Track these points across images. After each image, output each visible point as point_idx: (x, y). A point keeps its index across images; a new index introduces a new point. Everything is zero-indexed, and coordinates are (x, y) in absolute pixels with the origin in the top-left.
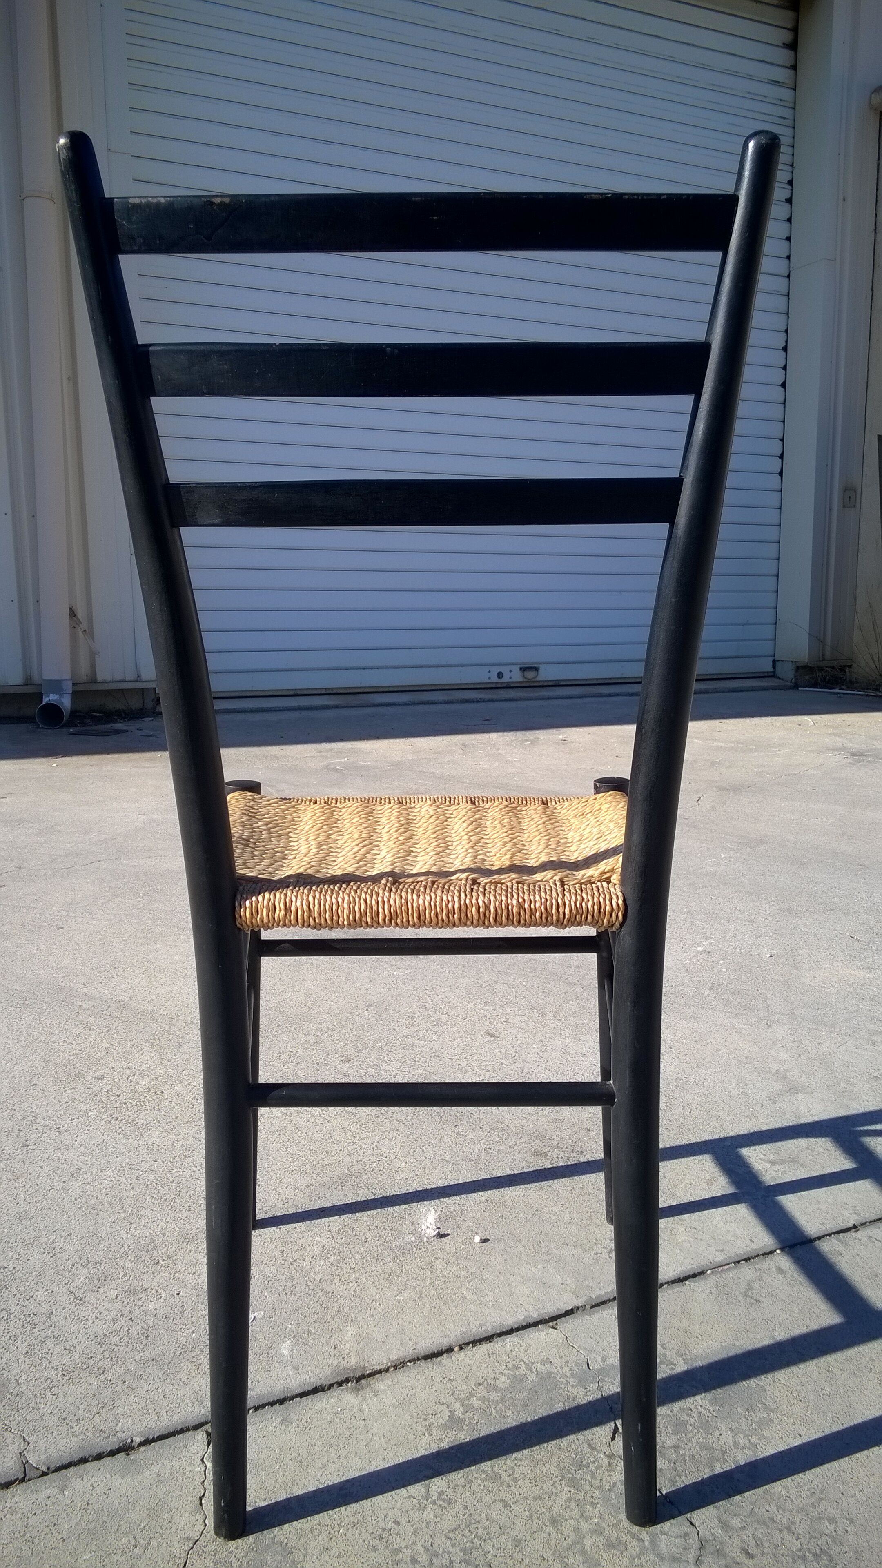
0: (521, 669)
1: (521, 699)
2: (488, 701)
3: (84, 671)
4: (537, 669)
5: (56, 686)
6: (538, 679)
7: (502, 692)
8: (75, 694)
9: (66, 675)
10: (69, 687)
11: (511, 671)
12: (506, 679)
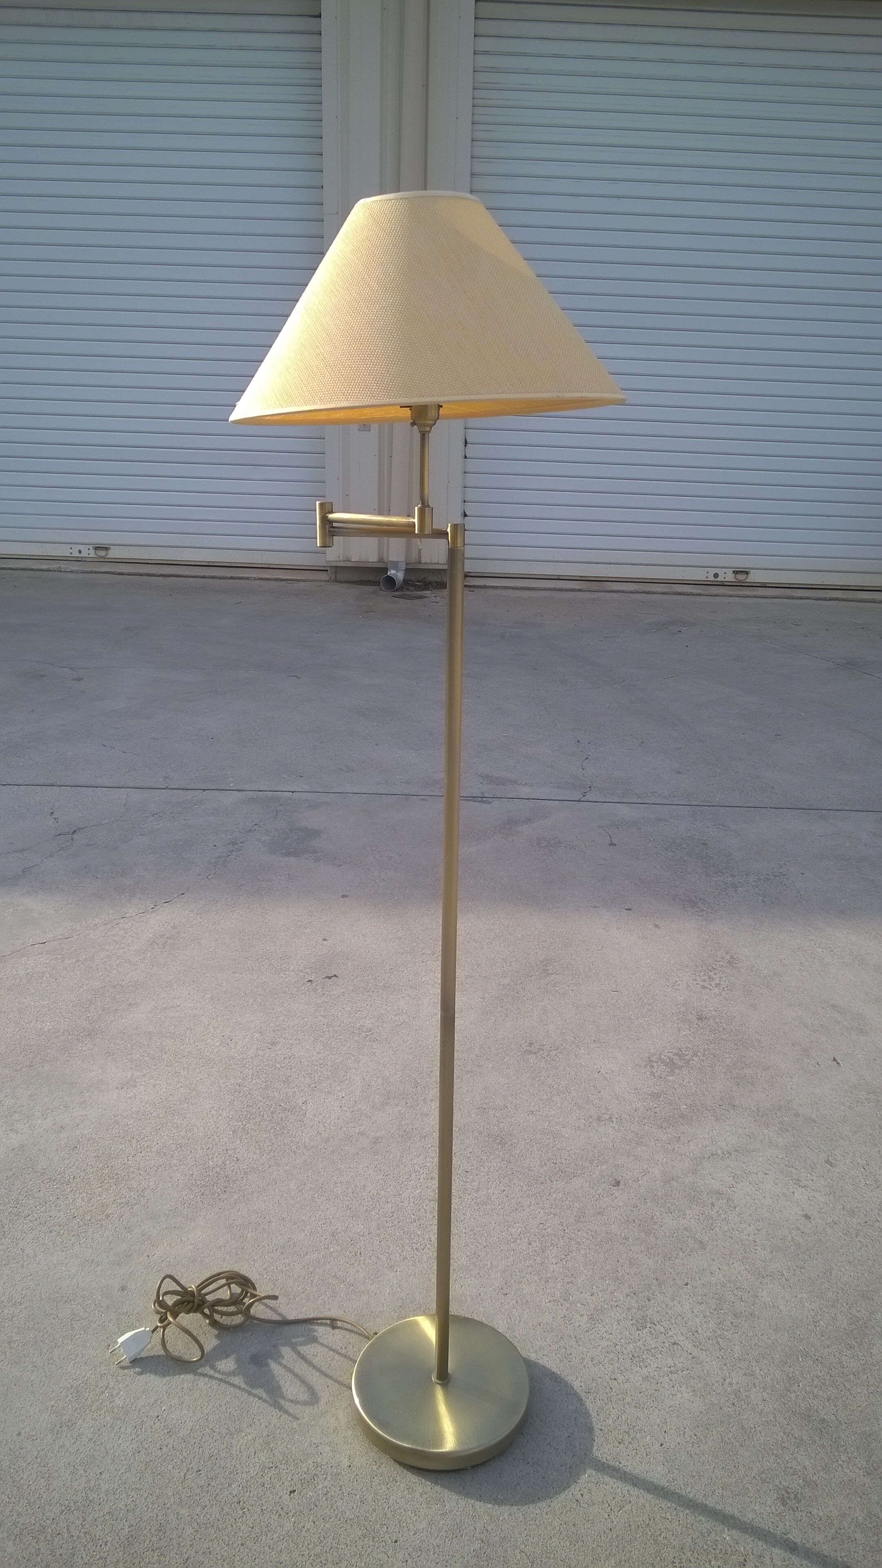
0: (734, 572)
1: (723, 595)
2: (697, 595)
3: (414, 556)
4: (747, 573)
5: (395, 565)
6: (748, 580)
7: (713, 588)
8: (408, 571)
9: (402, 559)
10: (403, 566)
11: (725, 573)
12: (720, 579)
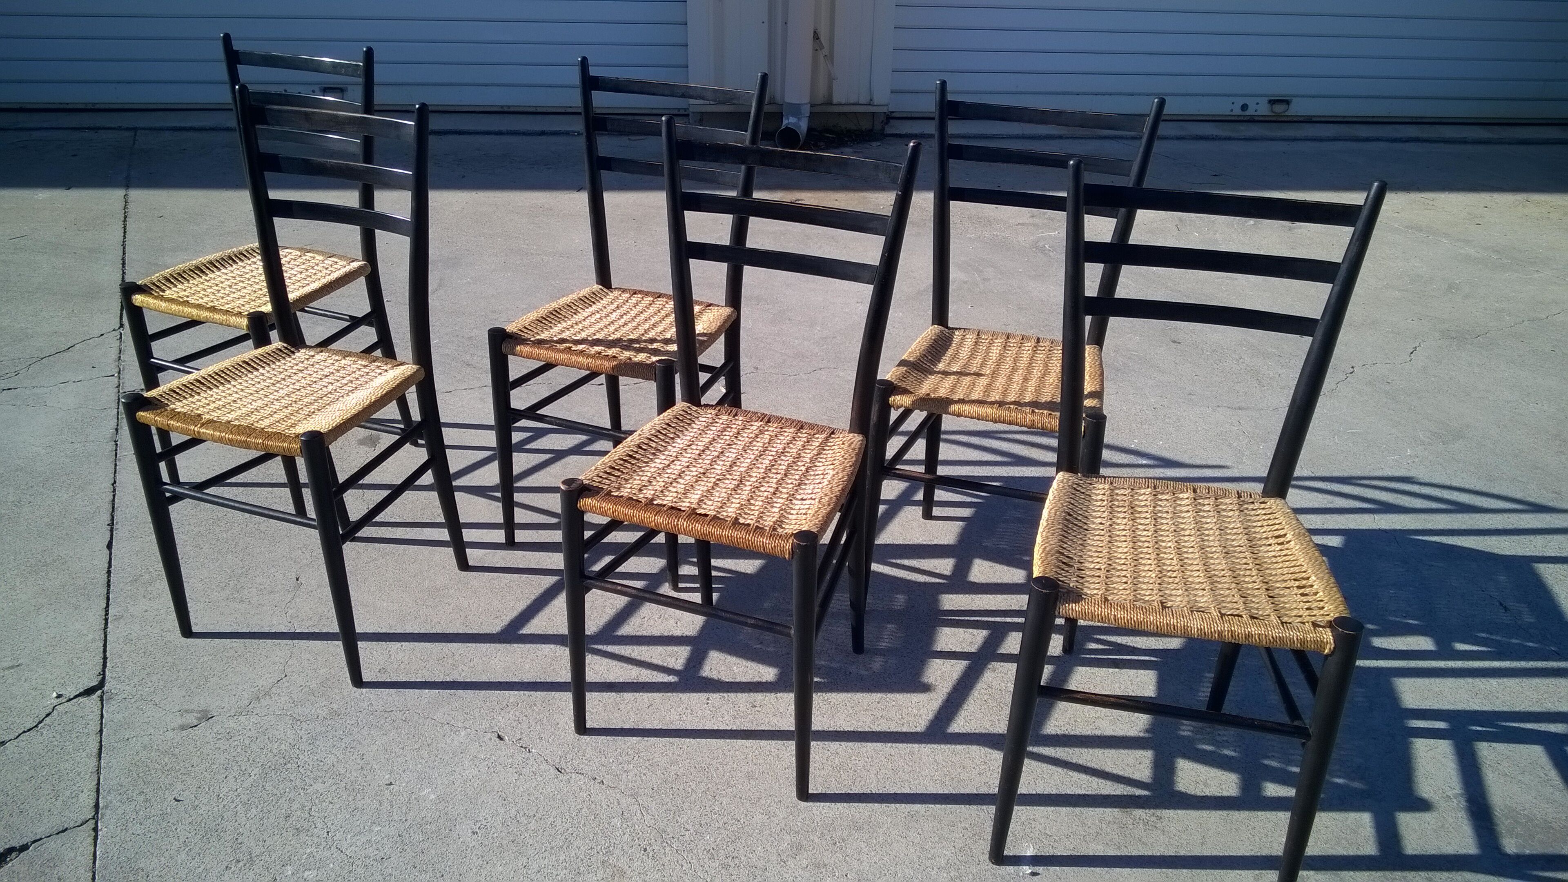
0: (1270, 101)
3: (821, 94)
4: (1288, 102)
5: (796, 109)
6: (1287, 113)
7: (1245, 127)
8: (812, 116)
9: (806, 98)
10: (806, 111)
11: (1258, 104)
12: (1250, 112)
